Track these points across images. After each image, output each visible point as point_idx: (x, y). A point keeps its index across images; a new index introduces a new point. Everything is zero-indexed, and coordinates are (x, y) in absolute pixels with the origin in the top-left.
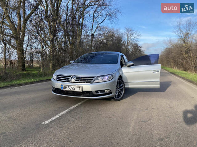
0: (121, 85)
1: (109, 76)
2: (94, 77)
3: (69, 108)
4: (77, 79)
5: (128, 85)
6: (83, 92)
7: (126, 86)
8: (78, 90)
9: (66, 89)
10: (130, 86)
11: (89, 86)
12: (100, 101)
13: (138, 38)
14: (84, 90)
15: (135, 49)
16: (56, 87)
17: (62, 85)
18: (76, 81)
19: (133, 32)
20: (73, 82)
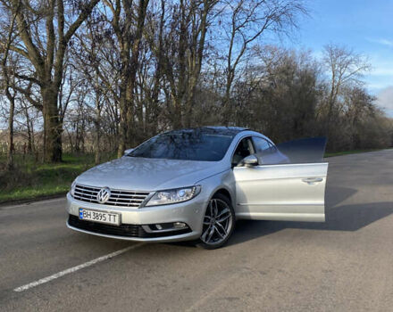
0: (225, 211)
1: (185, 190)
2: (147, 194)
3: (89, 261)
4: (112, 196)
5: (248, 211)
6: (122, 225)
7: (237, 214)
8: (112, 222)
9: (88, 218)
10: (253, 214)
11: (136, 213)
12: (170, 246)
13: (362, 76)
14: (124, 222)
15: (356, 103)
16: (71, 212)
17: (80, 209)
18: (110, 200)
19: (349, 58)
20: (103, 202)
